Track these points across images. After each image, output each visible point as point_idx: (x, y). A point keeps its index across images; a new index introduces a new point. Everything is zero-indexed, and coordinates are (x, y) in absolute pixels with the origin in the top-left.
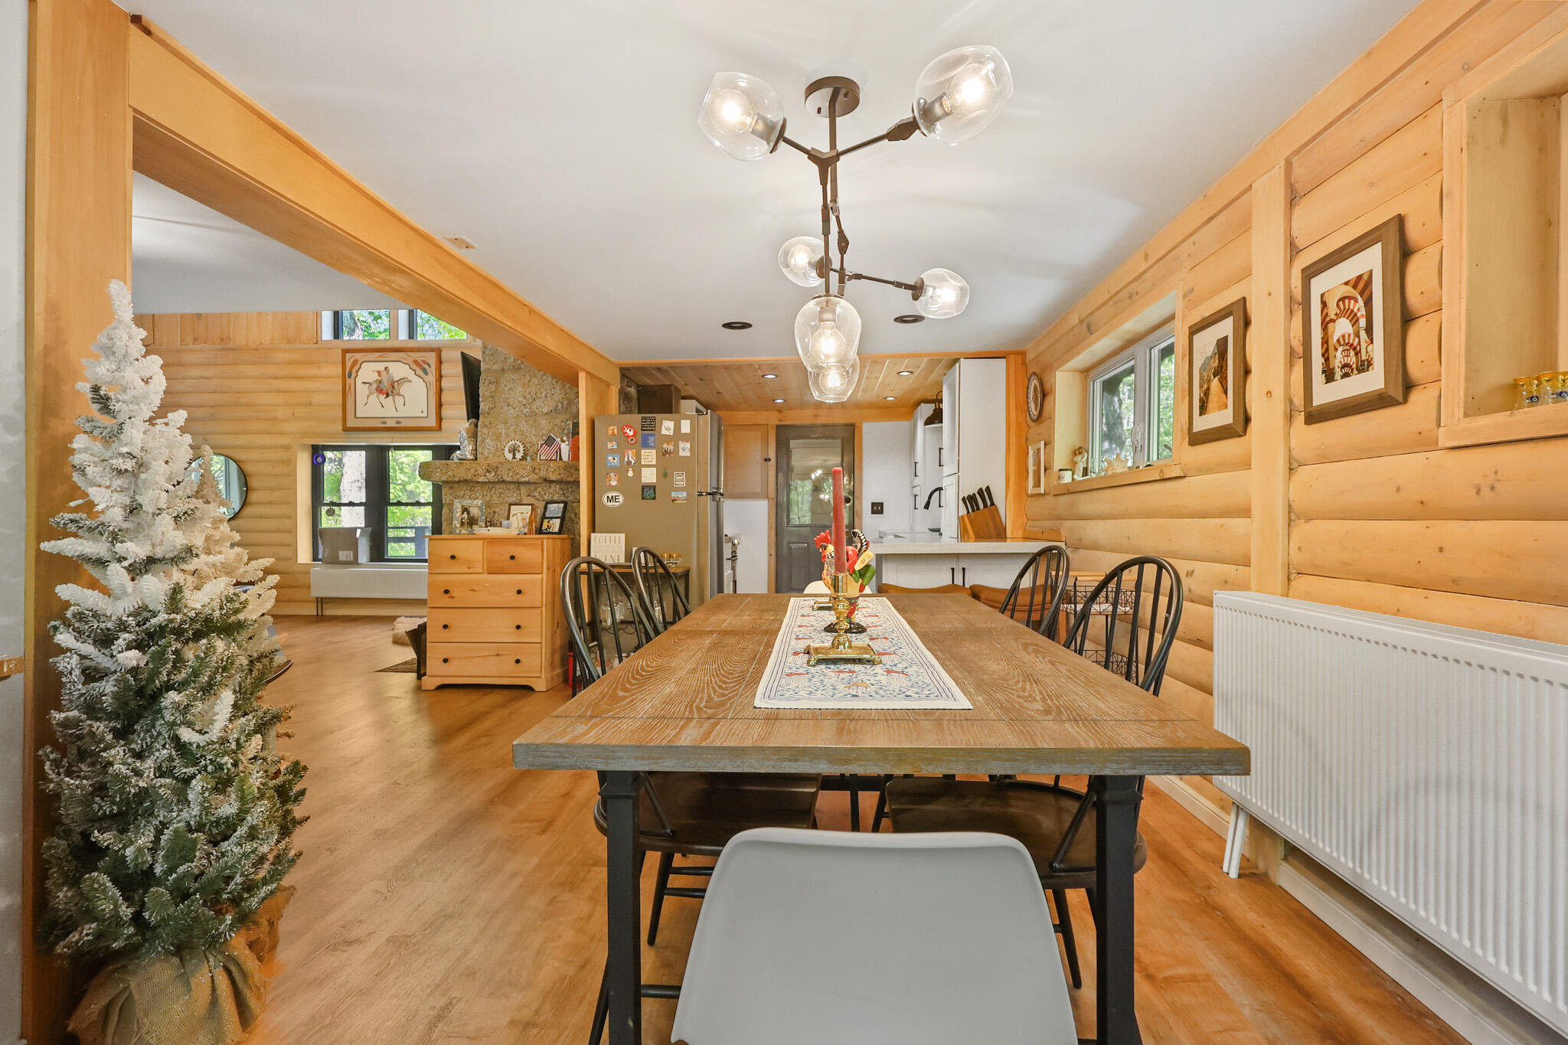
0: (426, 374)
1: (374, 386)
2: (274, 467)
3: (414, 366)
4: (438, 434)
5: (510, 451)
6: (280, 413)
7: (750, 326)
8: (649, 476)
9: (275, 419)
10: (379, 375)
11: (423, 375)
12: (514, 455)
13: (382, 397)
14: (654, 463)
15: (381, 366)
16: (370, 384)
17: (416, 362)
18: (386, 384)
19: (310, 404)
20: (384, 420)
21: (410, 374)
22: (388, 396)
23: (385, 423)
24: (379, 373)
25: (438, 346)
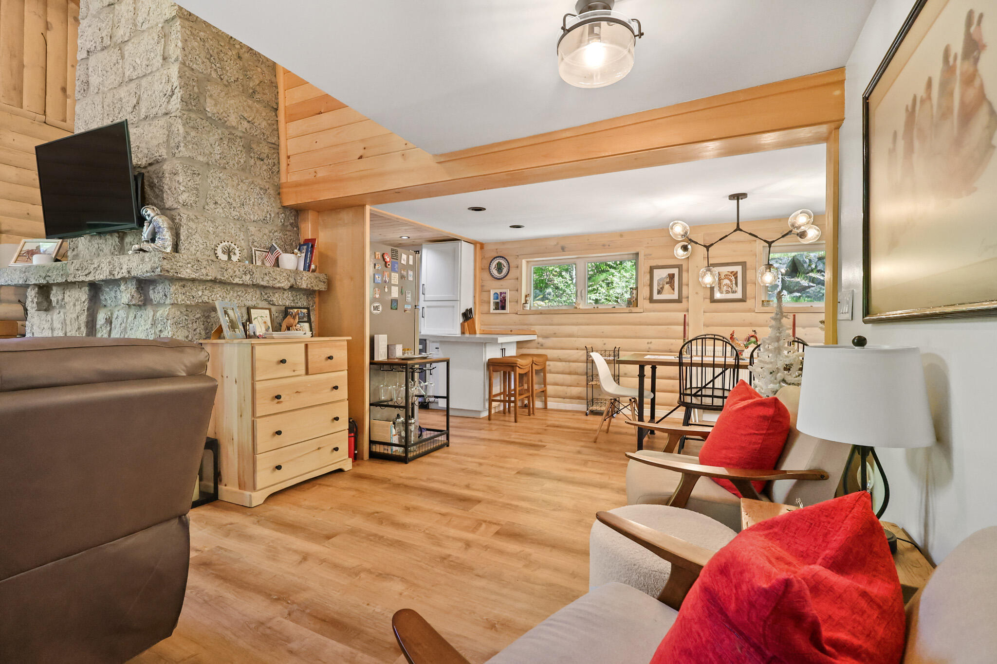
5: (224, 252)
7: (485, 209)
8: (395, 293)
12: (230, 257)
14: (397, 283)
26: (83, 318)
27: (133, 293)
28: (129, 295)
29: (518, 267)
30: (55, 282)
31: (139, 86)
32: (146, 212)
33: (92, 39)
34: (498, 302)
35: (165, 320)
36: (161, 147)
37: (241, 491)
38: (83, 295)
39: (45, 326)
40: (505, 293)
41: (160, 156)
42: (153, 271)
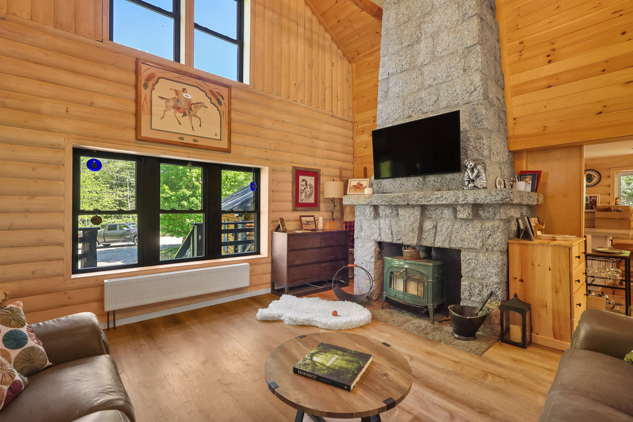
0: (221, 104)
1: (171, 103)
2: (34, 169)
3: (210, 95)
4: (226, 155)
5: (499, 184)
6: (46, 107)
9: (37, 112)
10: (177, 94)
11: (217, 105)
13: (179, 115)
15: (180, 87)
16: (168, 100)
17: (211, 92)
18: (183, 105)
19: (92, 104)
20: (182, 136)
21: (207, 101)
22: (185, 115)
23: (182, 139)
24: (177, 92)
25: (230, 84)
26: (417, 225)
27: (470, 212)
28: (467, 213)
29: (610, 177)
30: (398, 204)
31: (438, 89)
32: (469, 164)
33: (394, 67)
34: (588, 204)
35: (496, 229)
36: (465, 124)
37: (555, 340)
38: (417, 212)
39: (374, 227)
40: (596, 197)
41: (464, 129)
42: (502, 201)
